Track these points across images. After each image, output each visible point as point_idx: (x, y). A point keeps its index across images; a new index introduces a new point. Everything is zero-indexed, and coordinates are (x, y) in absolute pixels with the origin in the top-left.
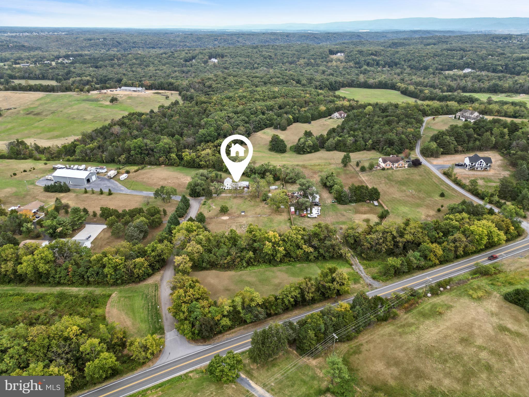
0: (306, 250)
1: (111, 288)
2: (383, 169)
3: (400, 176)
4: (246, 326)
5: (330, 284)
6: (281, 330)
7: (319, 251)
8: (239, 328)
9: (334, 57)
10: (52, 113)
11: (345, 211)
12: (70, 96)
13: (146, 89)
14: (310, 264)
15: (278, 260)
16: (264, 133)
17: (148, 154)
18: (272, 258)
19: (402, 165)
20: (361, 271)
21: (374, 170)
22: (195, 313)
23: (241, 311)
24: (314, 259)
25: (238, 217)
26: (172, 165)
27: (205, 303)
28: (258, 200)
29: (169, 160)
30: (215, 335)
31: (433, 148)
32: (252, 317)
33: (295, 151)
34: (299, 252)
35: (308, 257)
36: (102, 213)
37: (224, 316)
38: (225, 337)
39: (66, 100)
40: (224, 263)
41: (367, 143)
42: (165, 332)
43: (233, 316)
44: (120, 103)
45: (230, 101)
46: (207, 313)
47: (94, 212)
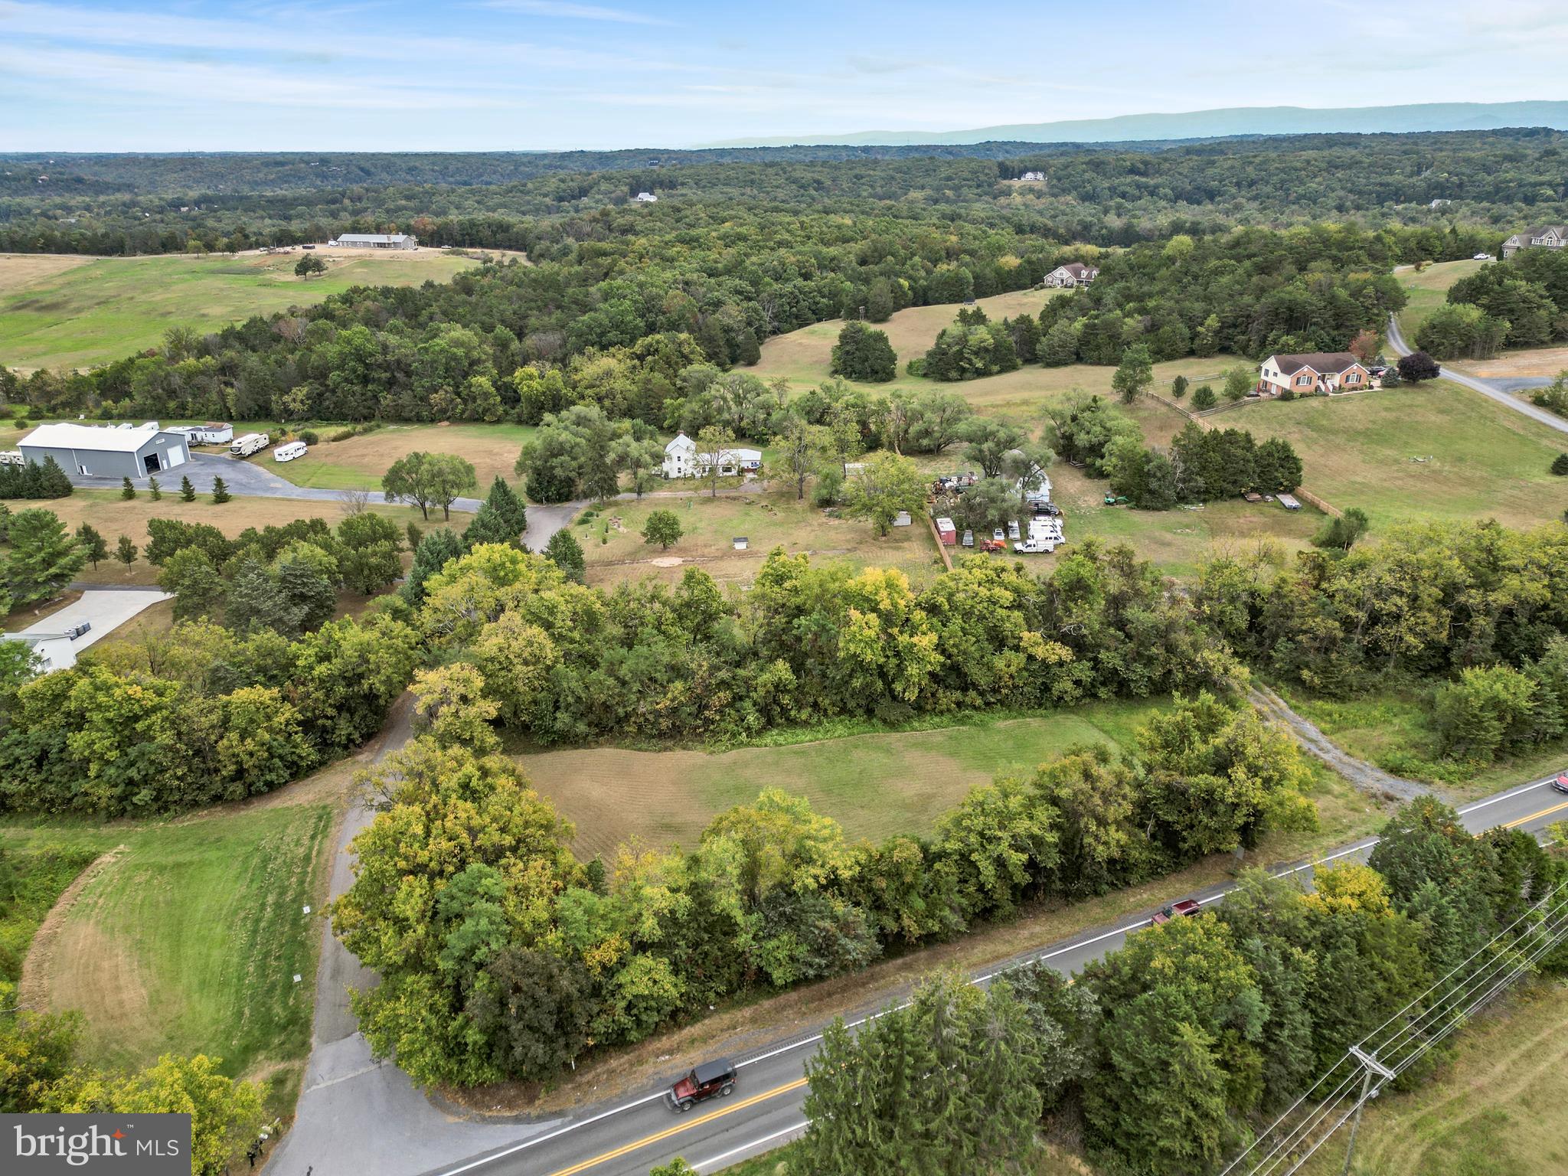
0: (1040, 652)
1: (105, 830)
2: (1286, 396)
3: (1360, 416)
4: (767, 1004)
5: (1218, 781)
6: (996, 1026)
7: (1096, 660)
8: (726, 1018)
9: (1016, 183)
10: (98, 304)
11: (1169, 530)
12: (174, 262)
13: (421, 243)
14: (1060, 718)
15: (912, 695)
16: (813, 333)
17: (391, 383)
18: (879, 685)
19: (1359, 378)
20: (1312, 741)
21: (1247, 403)
22: (469, 925)
23: (739, 916)
24: (1078, 692)
25: (721, 558)
26: (477, 419)
27: (535, 872)
28: (799, 505)
29: (465, 401)
30: (589, 1055)
31: (1468, 320)
32: (802, 951)
33: (925, 376)
34: (1007, 663)
35: (1046, 688)
36: (155, 543)
37: (641, 947)
38: (648, 1068)
39: (154, 273)
40: (658, 714)
41: (1200, 329)
42: (314, 1041)
43: (696, 945)
44: (330, 276)
45: (693, 248)
46: (537, 924)
47: (124, 541)
